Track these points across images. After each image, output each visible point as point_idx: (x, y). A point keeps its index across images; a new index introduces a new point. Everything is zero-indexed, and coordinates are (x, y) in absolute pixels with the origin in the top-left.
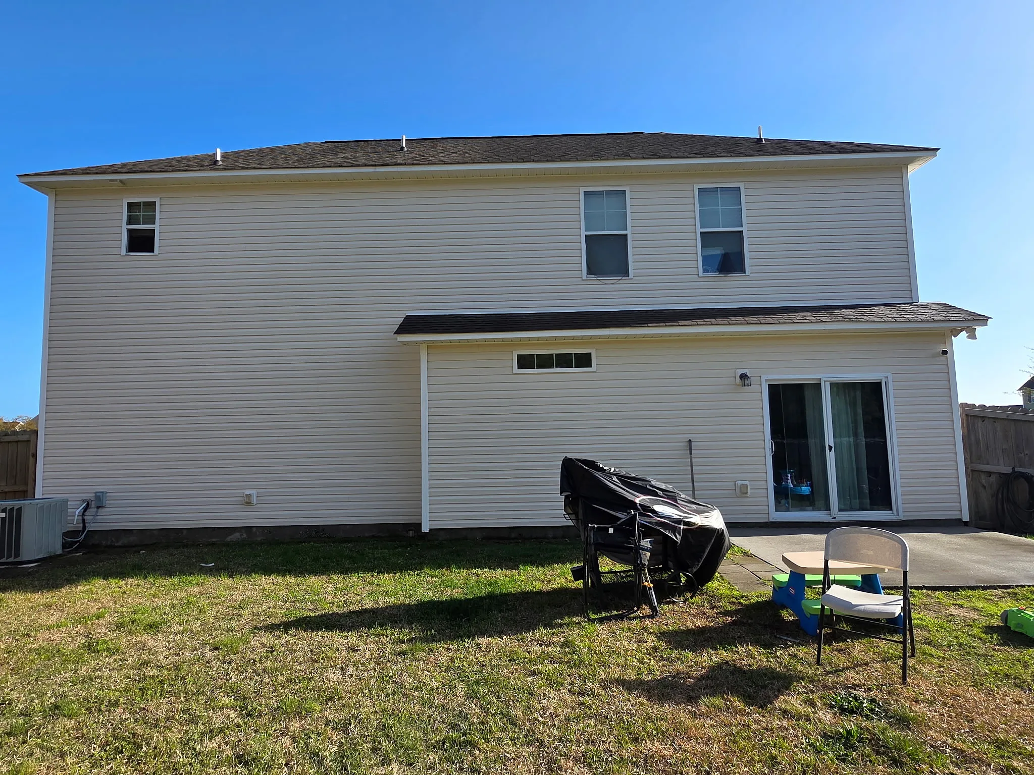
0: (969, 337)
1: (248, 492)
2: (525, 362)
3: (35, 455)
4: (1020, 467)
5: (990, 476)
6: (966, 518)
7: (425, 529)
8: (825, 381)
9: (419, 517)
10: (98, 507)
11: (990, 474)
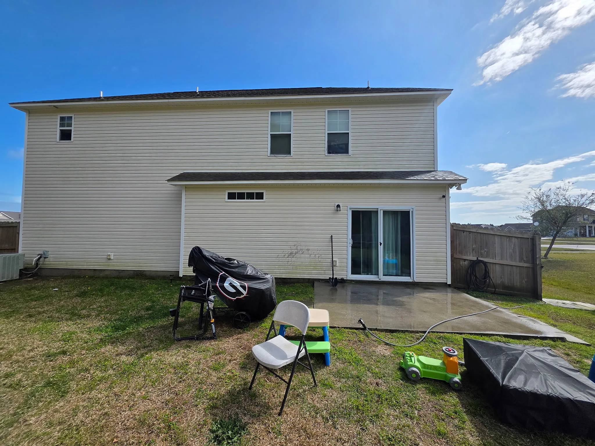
0: (457, 189)
1: (109, 253)
2: (231, 196)
3: (19, 233)
4: (482, 257)
5: (465, 261)
6: (449, 282)
7: (181, 275)
8: (380, 210)
9: (178, 269)
10: (45, 258)
11: (465, 260)
